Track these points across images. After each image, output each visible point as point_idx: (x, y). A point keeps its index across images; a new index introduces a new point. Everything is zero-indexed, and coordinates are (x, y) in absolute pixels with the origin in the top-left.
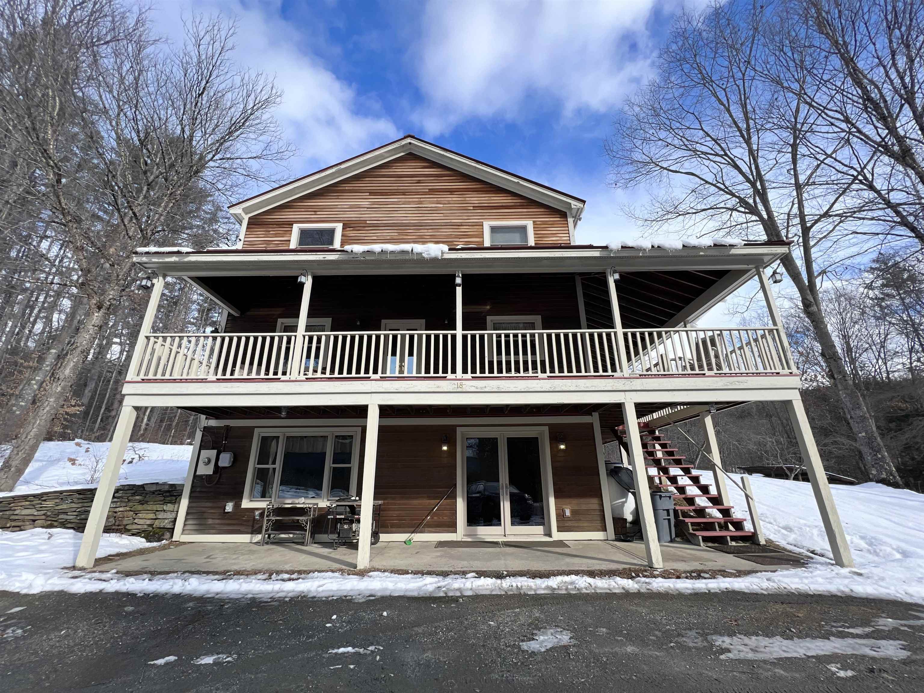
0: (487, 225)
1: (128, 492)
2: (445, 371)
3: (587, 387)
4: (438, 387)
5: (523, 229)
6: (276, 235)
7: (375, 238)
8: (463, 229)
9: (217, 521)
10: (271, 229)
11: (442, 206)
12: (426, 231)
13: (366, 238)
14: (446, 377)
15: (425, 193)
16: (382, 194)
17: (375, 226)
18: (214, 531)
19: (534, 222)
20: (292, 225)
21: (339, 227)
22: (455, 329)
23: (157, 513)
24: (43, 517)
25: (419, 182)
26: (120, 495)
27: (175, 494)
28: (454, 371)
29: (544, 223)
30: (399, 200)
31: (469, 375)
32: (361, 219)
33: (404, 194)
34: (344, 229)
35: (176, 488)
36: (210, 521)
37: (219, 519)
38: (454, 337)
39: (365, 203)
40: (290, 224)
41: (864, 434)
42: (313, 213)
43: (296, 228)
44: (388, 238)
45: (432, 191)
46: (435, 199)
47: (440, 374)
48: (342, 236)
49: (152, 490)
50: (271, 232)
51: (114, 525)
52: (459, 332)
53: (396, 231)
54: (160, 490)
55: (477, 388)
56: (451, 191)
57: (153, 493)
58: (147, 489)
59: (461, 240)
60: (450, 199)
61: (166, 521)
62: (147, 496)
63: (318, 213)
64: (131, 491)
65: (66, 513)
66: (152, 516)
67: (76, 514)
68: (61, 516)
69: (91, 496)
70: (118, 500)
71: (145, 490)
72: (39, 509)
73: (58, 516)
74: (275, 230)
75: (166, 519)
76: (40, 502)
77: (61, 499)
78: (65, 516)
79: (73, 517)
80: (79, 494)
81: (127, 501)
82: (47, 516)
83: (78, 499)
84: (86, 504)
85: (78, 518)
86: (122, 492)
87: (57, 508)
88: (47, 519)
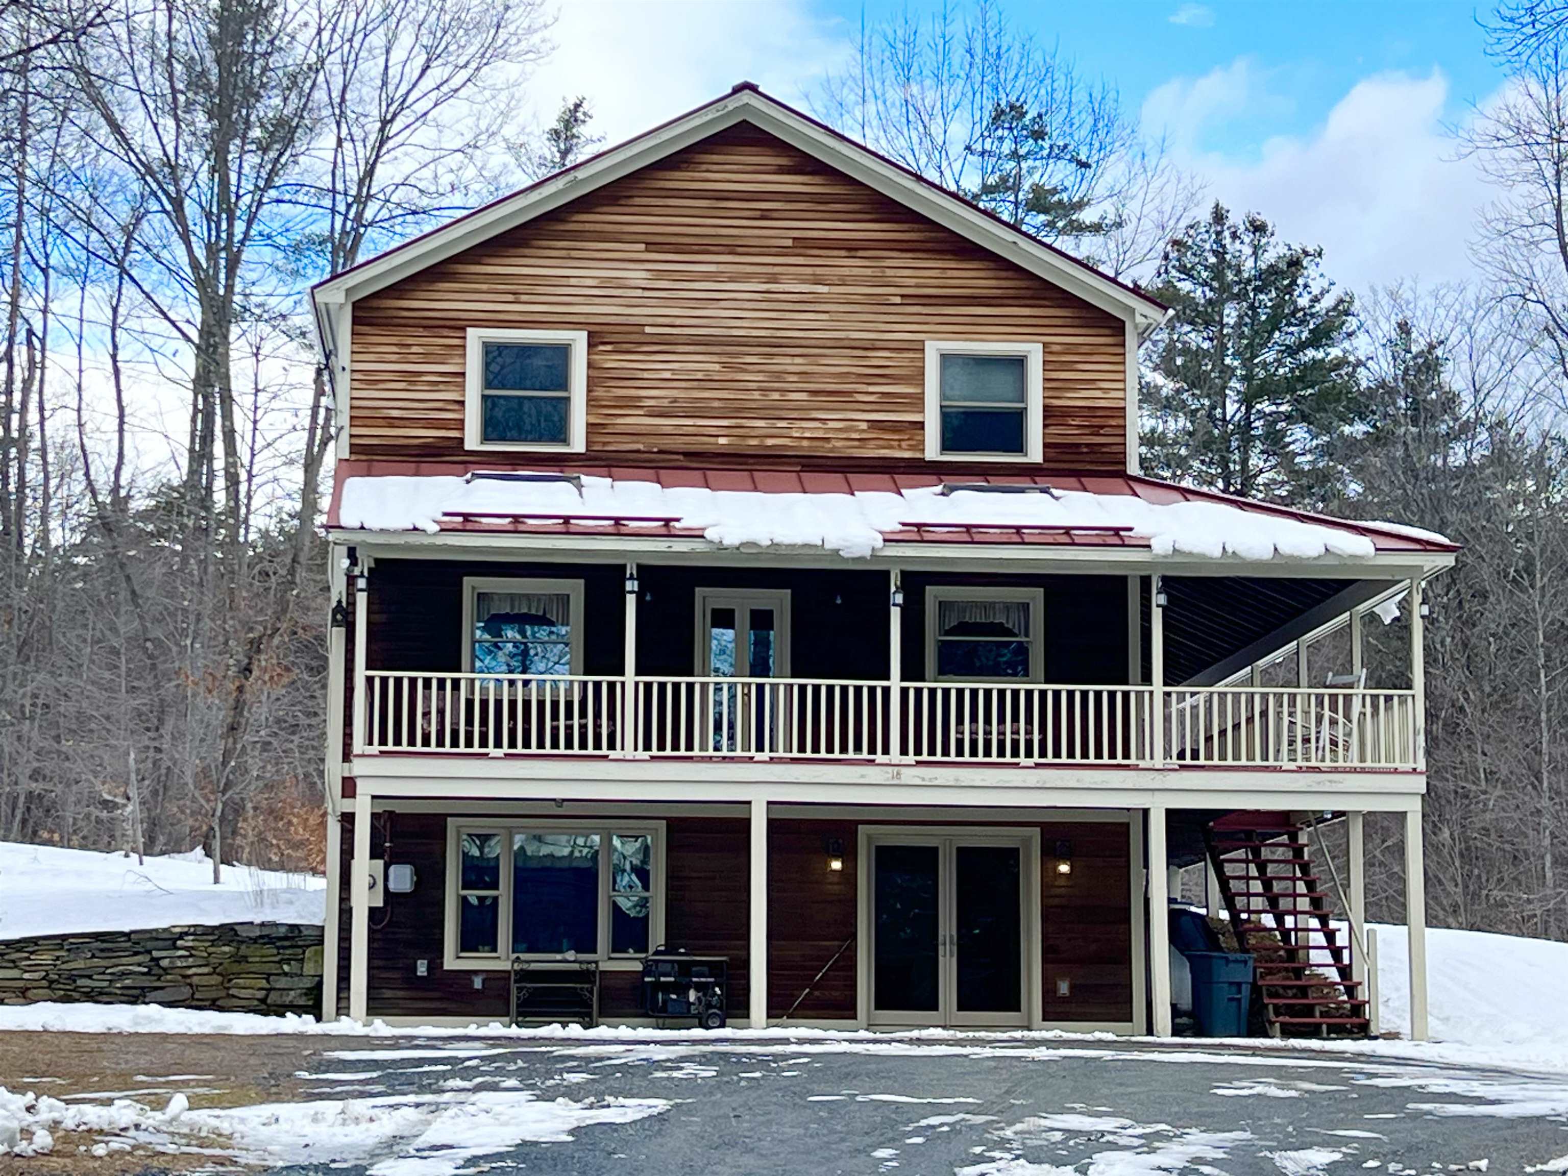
0: (933, 350)
2: (872, 750)
3: (1095, 783)
4: (862, 776)
5: (1019, 363)
6: (427, 358)
7: (667, 375)
8: (879, 357)
9: (400, 994)
10: (410, 341)
11: (825, 289)
12: (788, 360)
13: (646, 375)
14: (873, 761)
15: (782, 251)
16: (679, 249)
17: (666, 343)
19: (1045, 345)
20: (463, 329)
21: (579, 340)
22: (887, 678)
23: (272, 978)
24: (44, 983)
26: (190, 944)
27: (300, 943)
28: (886, 751)
29: (1070, 349)
30: (722, 268)
31: (911, 758)
32: (631, 320)
33: (731, 250)
34: (590, 345)
35: (300, 931)
37: (406, 989)
38: (886, 691)
39: (637, 275)
40: (459, 326)
42: (510, 298)
43: (475, 337)
44: (700, 376)
45: (802, 245)
46: (809, 270)
47: (865, 755)
48: (590, 365)
49: (252, 935)
50: (414, 349)
52: (895, 683)
53: (715, 358)
54: (267, 936)
55: (923, 779)
56: (851, 248)
57: (255, 940)
58: (243, 932)
59: (871, 389)
60: (846, 271)
61: (292, 993)
62: (243, 947)
63: (524, 298)
64: (211, 938)
65: (90, 977)
66: (263, 983)
67: (109, 977)
68: (80, 982)
69: (129, 944)
70: (187, 953)
71: (237, 935)
72: (28, 969)
73: (75, 981)
74: (419, 343)
75: (292, 989)
76: (26, 955)
77: (69, 950)
78: (88, 982)
79: (106, 984)
80: (103, 941)
81: (205, 955)
82: (52, 982)
83: (102, 950)
84: (124, 961)
85: (119, 985)
86: (191, 938)
87: (64, 966)
88: (53, 986)
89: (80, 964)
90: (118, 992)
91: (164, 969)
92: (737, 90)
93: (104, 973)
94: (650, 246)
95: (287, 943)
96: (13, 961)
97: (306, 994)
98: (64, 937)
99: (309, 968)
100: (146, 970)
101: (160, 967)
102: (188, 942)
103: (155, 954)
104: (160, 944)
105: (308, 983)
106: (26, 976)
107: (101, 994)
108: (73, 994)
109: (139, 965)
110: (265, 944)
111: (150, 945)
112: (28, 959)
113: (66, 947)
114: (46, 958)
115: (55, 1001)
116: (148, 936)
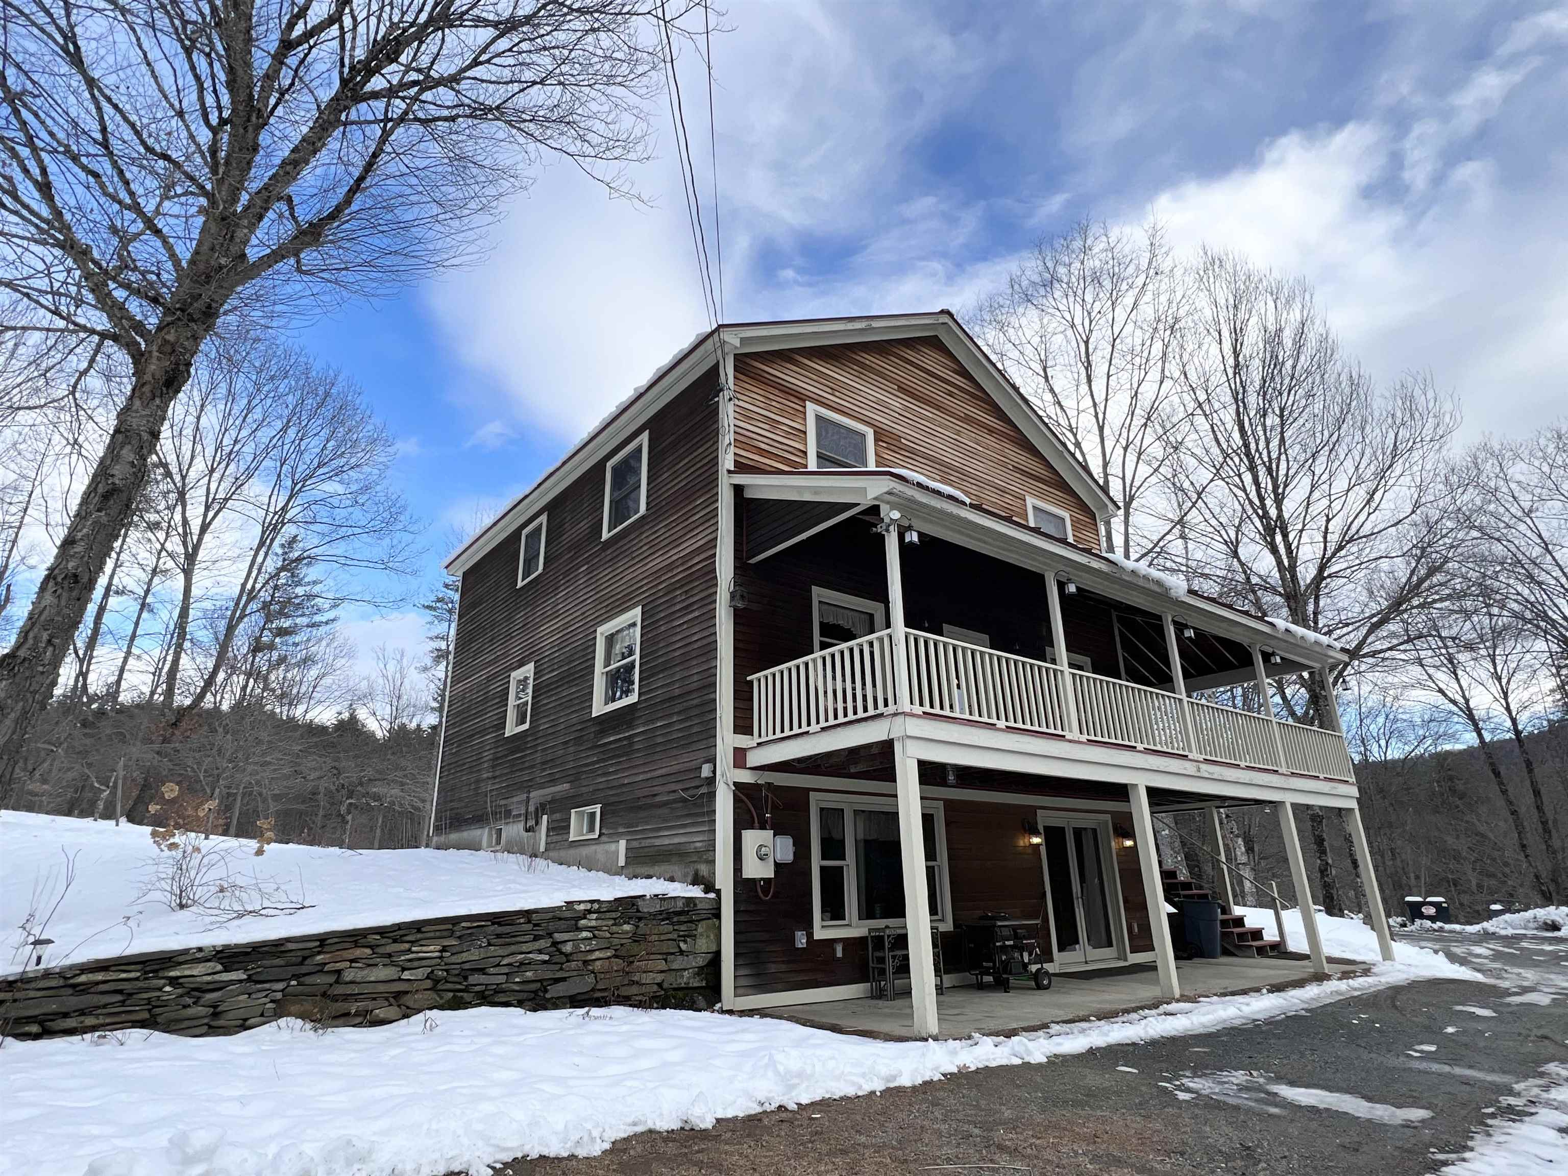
0: (1029, 503)
1: (608, 915)
5: (1061, 522)
6: (782, 413)
9: (783, 967)
10: (773, 397)
16: (914, 397)
17: (913, 453)
18: (780, 986)
19: (1070, 514)
20: (804, 401)
21: (870, 434)
23: (670, 958)
24: (428, 984)
25: (951, 394)
26: (593, 923)
27: (694, 918)
29: (1078, 521)
32: (894, 431)
33: (938, 408)
34: (876, 440)
35: (695, 905)
36: (773, 968)
37: (783, 962)
39: (895, 403)
40: (802, 398)
41: (1167, 832)
42: (829, 390)
43: (811, 411)
46: (972, 435)
48: (875, 453)
49: (653, 910)
50: (774, 403)
51: (593, 990)
54: (667, 911)
57: (654, 916)
58: (644, 908)
61: (686, 974)
62: (641, 925)
63: (837, 394)
64: (614, 915)
65: (482, 971)
66: (662, 965)
67: (505, 970)
68: (474, 979)
69: (530, 926)
70: (589, 935)
71: (638, 911)
72: (408, 964)
73: (466, 978)
74: (779, 400)
75: (685, 970)
76: (407, 946)
77: (459, 937)
78: (482, 979)
79: (502, 979)
80: (499, 924)
81: (608, 935)
82: (437, 981)
83: (499, 936)
84: (524, 948)
85: (517, 980)
86: (595, 916)
87: (454, 959)
88: (439, 987)
89: (473, 955)
90: (516, 988)
91: (566, 955)
92: (942, 312)
93: (498, 965)
94: (901, 389)
95: (683, 918)
96: (390, 955)
97: (698, 974)
98: (455, 921)
99: (703, 944)
100: (546, 958)
101: (562, 953)
102: (592, 921)
103: (558, 937)
104: (562, 924)
105: (701, 961)
106: (406, 975)
107: (496, 992)
108: (465, 995)
109: (540, 952)
110: (663, 920)
111: (552, 926)
112: (409, 951)
113: (458, 934)
114: (432, 950)
115: (442, 1008)
116: (550, 915)
